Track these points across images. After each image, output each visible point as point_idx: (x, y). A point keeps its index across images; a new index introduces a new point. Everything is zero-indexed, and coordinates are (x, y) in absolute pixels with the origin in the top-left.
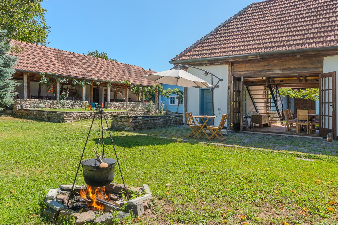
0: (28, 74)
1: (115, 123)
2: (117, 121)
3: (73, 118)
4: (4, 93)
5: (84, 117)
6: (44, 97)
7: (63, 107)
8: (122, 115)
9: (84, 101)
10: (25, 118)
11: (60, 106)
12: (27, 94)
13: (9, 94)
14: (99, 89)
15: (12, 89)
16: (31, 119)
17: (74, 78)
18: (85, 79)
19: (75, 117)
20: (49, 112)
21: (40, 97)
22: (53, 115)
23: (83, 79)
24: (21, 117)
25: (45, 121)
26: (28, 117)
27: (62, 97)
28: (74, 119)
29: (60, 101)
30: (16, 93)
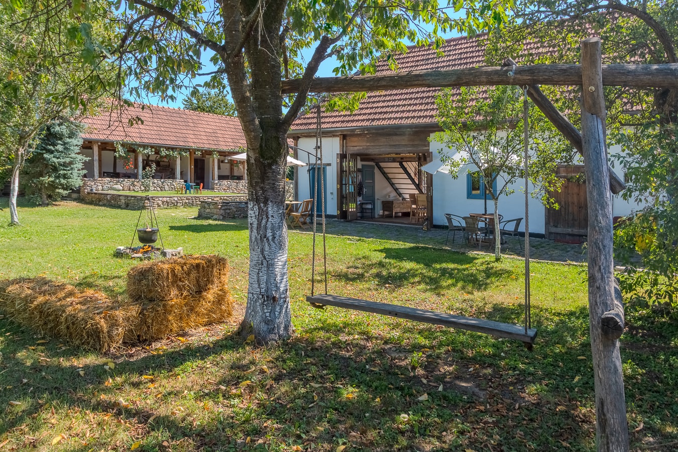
0: (99, 144)
1: (202, 210)
2: (205, 208)
3: (158, 204)
4: (70, 172)
5: (173, 203)
6: (121, 175)
7: (147, 189)
8: (227, 200)
9: (178, 180)
10: (96, 205)
11: (143, 188)
12: (98, 172)
13: (75, 172)
14: (204, 160)
15: (80, 166)
16: (104, 205)
17: (163, 147)
18: (179, 148)
19: (160, 203)
20: (127, 196)
21: (115, 175)
22: (131, 201)
23: (176, 148)
24: (91, 203)
25: (122, 209)
26: (101, 203)
27: (146, 175)
28: (159, 206)
29: (143, 180)
30: (85, 172)
